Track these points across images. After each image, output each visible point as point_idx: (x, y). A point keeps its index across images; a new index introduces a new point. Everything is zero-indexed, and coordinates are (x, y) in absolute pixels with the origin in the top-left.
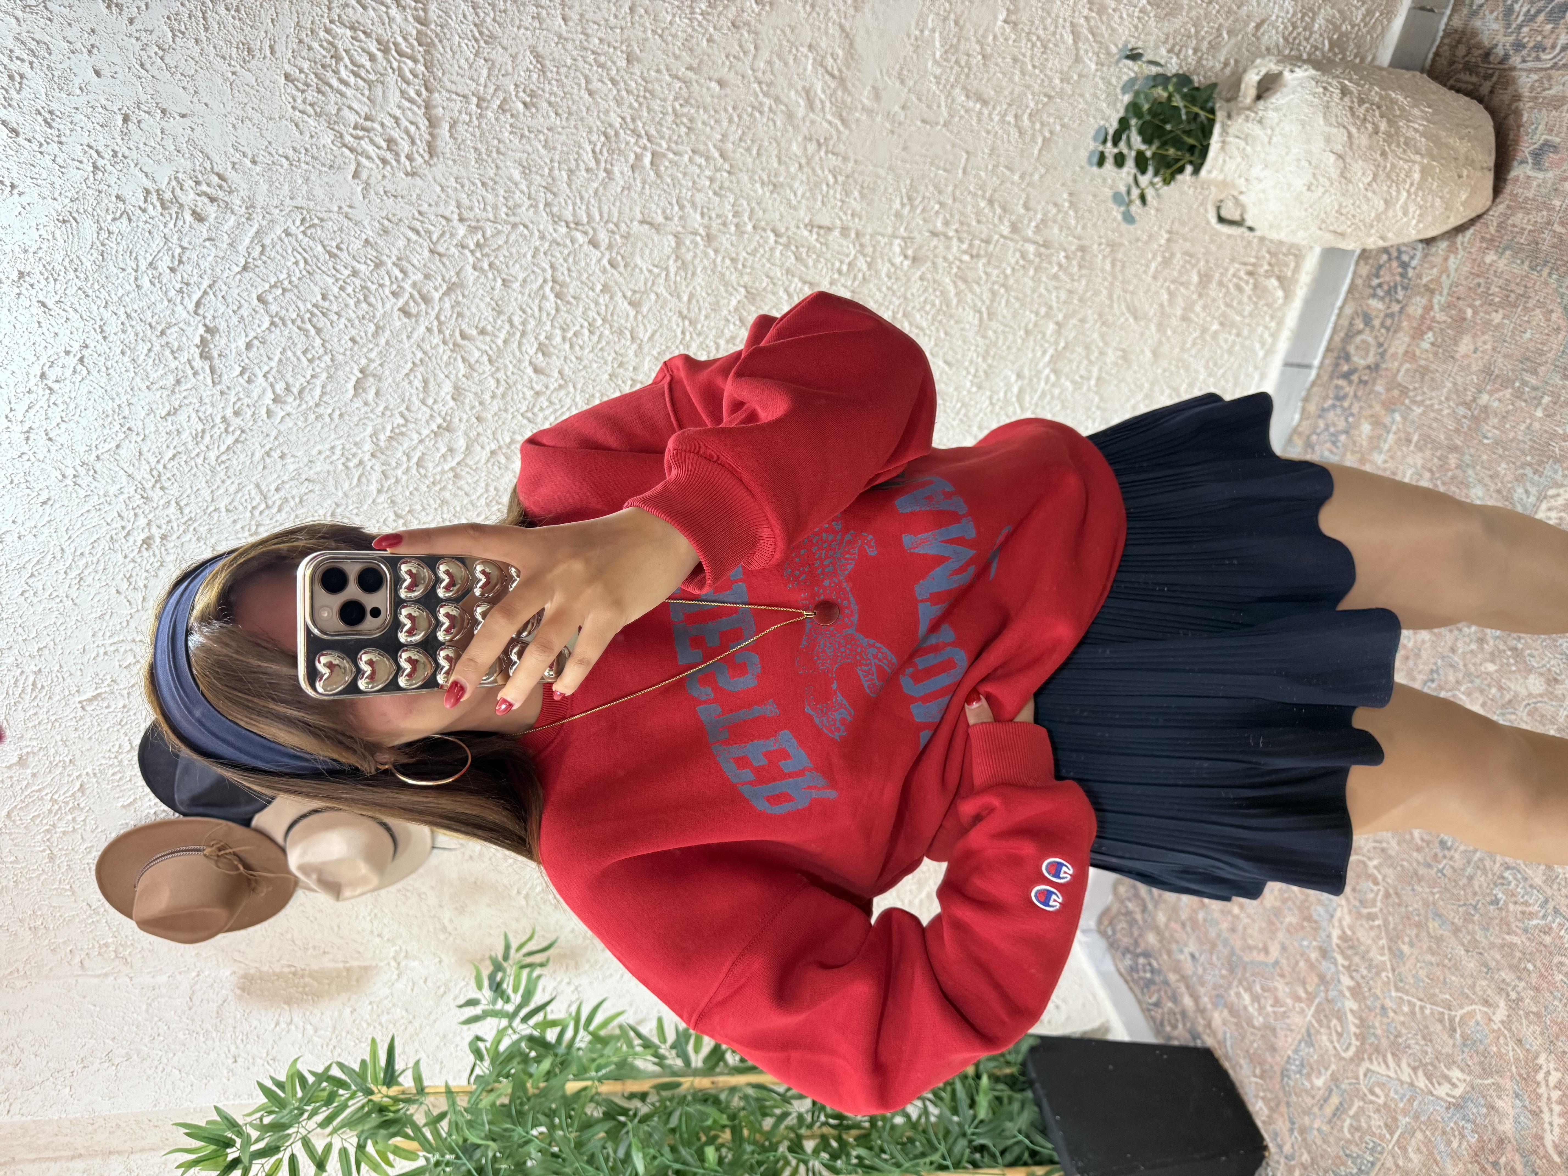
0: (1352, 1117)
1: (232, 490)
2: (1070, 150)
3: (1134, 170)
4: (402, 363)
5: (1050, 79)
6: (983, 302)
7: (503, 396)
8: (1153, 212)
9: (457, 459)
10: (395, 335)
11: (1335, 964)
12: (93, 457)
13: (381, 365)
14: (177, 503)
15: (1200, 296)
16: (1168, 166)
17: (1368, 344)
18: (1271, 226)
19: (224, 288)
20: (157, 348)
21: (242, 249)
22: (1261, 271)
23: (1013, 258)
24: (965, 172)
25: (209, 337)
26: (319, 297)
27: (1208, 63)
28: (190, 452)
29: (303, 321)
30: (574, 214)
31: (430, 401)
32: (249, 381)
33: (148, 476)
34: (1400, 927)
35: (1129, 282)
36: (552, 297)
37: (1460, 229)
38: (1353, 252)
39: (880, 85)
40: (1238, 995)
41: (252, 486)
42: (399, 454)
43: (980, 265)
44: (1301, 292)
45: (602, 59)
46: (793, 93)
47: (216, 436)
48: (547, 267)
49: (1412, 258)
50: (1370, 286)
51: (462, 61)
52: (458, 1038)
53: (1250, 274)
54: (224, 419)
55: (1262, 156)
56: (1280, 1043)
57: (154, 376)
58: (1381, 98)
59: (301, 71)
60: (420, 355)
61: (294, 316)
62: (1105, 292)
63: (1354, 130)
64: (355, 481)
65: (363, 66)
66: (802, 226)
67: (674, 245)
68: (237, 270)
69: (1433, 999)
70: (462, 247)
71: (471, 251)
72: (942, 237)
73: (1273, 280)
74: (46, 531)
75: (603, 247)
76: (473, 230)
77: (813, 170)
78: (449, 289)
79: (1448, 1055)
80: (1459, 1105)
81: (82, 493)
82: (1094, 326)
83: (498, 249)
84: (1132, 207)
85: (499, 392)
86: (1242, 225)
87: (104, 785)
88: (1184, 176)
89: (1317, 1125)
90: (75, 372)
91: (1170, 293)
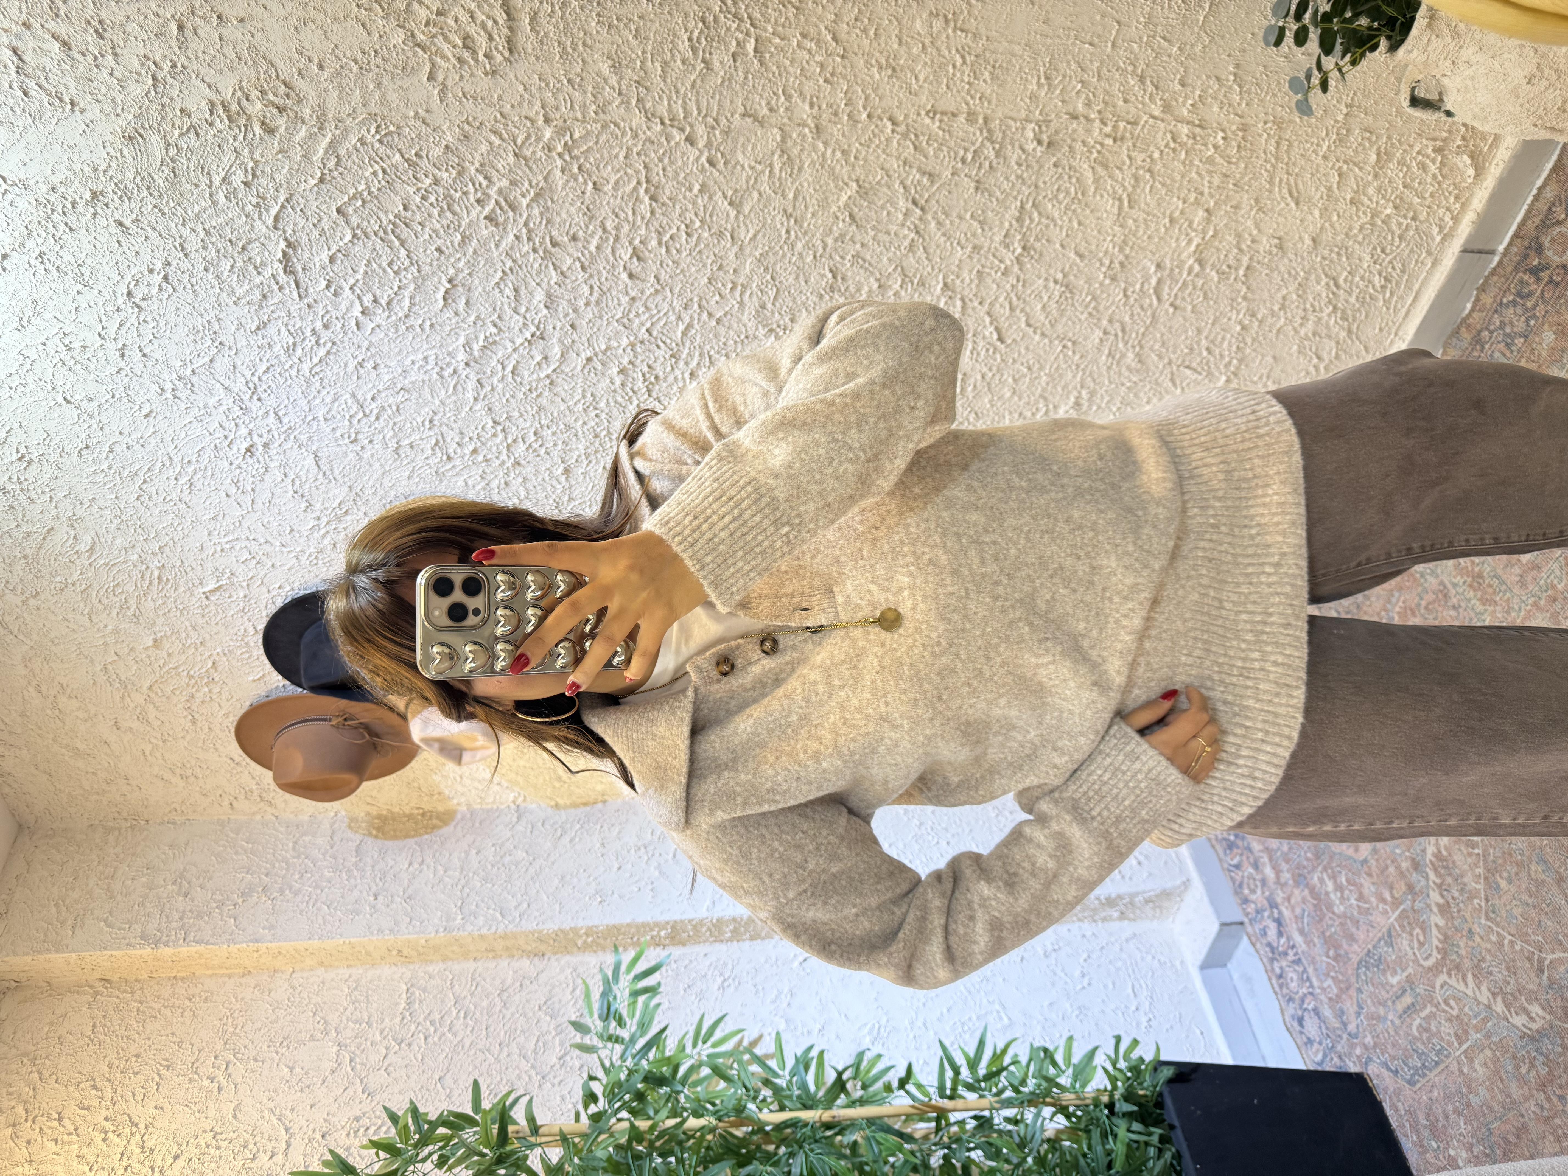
0: (1423, 1019)
1: (328, 400)
3: (1317, 50)
4: (491, 271)
6: (1125, 189)
7: (598, 302)
8: (1335, 95)
9: (553, 367)
10: (483, 243)
11: (1427, 880)
12: (189, 371)
13: (470, 275)
14: (276, 414)
15: (1376, 176)
16: (1360, 43)
19: (302, 201)
20: (240, 264)
21: (316, 158)
22: (1453, 147)
23: (1161, 139)
24: (1114, 44)
25: (291, 252)
26: (401, 208)
28: (283, 365)
29: (385, 232)
30: (670, 110)
31: (523, 310)
32: (336, 294)
33: (245, 389)
34: (1500, 861)
35: (1294, 164)
36: (647, 199)
40: (1321, 880)
41: (348, 396)
42: (494, 363)
43: (1124, 148)
44: (1495, 171)
47: (307, 349)
48: (641, 168)
53: (1438, 150)
54: (314, 332)
56: (1360, 935)
57: (239, 291)
60: (509, 263)
61: (376, 228)
62: (1265, 174)
64: (451, 390)
66: (923, 113)
67: (779, 138)
68: (313, 182)
69: (1524, 938)
70: (550, 150)
71: (560, 155)
72: (1082, 119)
73: (1465, 157)
74: (153, 441)
75: (701, 144)
76: (560, 132)
77: (938, 50)
78: (537, 195)
79: (1531, 991)
80: (1535, 1038)
81: (183, 406)
82: (1249, 213)
83: (588, 151)
84: (1311, 94)
85: (593, 299)
86: (1439, 108)
87: (234, 662)
88: (1377, 53)
89: (1390, 1017)
90: (160, 290)
91: (1340, 175)
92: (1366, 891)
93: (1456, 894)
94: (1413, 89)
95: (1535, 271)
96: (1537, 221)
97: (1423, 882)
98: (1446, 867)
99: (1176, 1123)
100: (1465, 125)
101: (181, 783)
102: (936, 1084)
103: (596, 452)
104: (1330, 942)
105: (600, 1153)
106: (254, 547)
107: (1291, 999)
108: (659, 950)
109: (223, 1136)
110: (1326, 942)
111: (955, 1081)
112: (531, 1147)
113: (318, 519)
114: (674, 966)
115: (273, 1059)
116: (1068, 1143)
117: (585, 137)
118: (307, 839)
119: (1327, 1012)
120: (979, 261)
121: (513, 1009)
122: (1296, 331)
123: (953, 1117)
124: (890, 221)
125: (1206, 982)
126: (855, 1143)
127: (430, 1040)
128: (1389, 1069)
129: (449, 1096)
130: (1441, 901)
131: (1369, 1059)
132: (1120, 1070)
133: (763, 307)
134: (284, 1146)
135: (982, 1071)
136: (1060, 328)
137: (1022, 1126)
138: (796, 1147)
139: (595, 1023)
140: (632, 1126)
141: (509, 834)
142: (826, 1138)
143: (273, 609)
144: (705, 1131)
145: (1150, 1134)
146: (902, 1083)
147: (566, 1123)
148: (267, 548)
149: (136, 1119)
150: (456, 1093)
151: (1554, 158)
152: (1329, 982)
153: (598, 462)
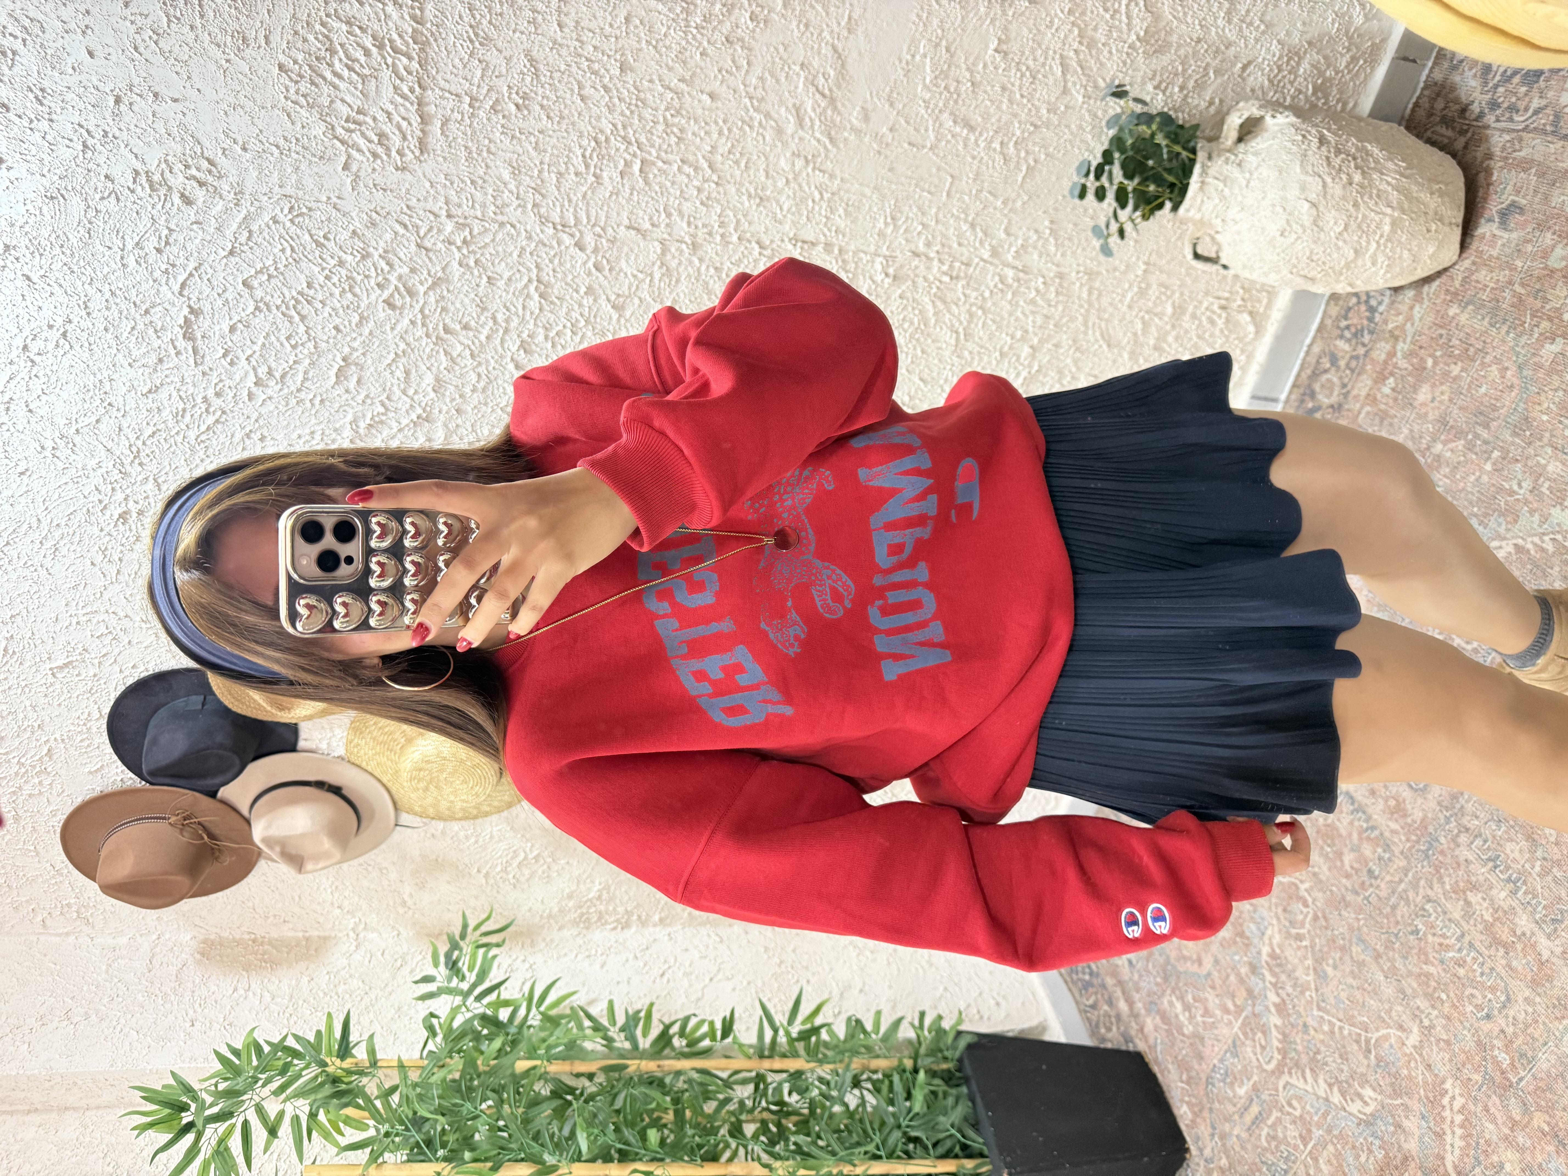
0: (1270, 1127)
2: (1054, 178)
3: (1115, 204)
4: (384, 353)
5: (1038, 109)
6: (961, 323)
7: (484, 390)
8: (1132, 243)
10: (379, 325)
11: (1264, 981)
12: (73, 430)
13: (364, 354)
14: (155, 479)
15: (1173, 327)
16: (1148, 202)
17: (1333, 384)
18: (1244, 267)
19: (210, 271)
20: (141, 327)
21: (229, 233)
22: (1234, 305)
23: (991, 281)
24: (948, 195)
25: (193, 318)
26: (305, 285)
27: (1193, 101)
28: (170, 430)
29: (287, 308)
30: (562, 217)
31: (411, 392)
32: (232, 363)
33: (127, 453)
34: (1325, 949)
35: (1105, 311)
36: (536, 296)
37: (1427, 280)
38: (1323, 295)
39: (870, 107)
40: (1171, 1004)
43: (960, 286)
44: (1272, 328)
45: (596, 66)
46: (783, 109)
47: (196, 416)
48: (533, 267)
49: (1380, 303)
50: (1338, 327)
51: (457, 61)
52: (413, 1011)
53: (1223, 308)
54: (205, 399)
55: (1240, 198)
56: (1207, 1052)
57: (136, 353)
58: (1357, 149)
59: (295, 62)
60: (402, 346)
61: (279, 302)
62: (1080, 318)
63: (1329, 180)
65: (358, 61)
67: (659, 251)
68: (224, 254)
69: (1351, 1021)
70: (449, 243)
71: (458, 248)
72: (923, 257)
73: (1245, 315)
74: (23, 500)
75: (589, 250)
76: (460, 227)
77: (800, 186)
78: (435, 284)
79: (1362, 1074)
80: (1370, 1122)
81: (60, 465)
83: (484, 246)
84: (1111, 242)
85: (480, 386)
86: (1217, 263)
87: (72, 750)
88: (1163, 212)
89: (1236, 1132)
90: (57, 346)
91: (1144, 323)
92: (1210, 1005)
93: (1290, 990)
94: (1195, 245)
97: (1261, 985)
98: (1280, 965)
100: (1239, 279)
104: (1181, 1064)
106: (111, 618)
110: (1177, 1066)
117: (483, 234)
130: (1277, 1000)
148: (126, 623)
152: (1185, 1108)
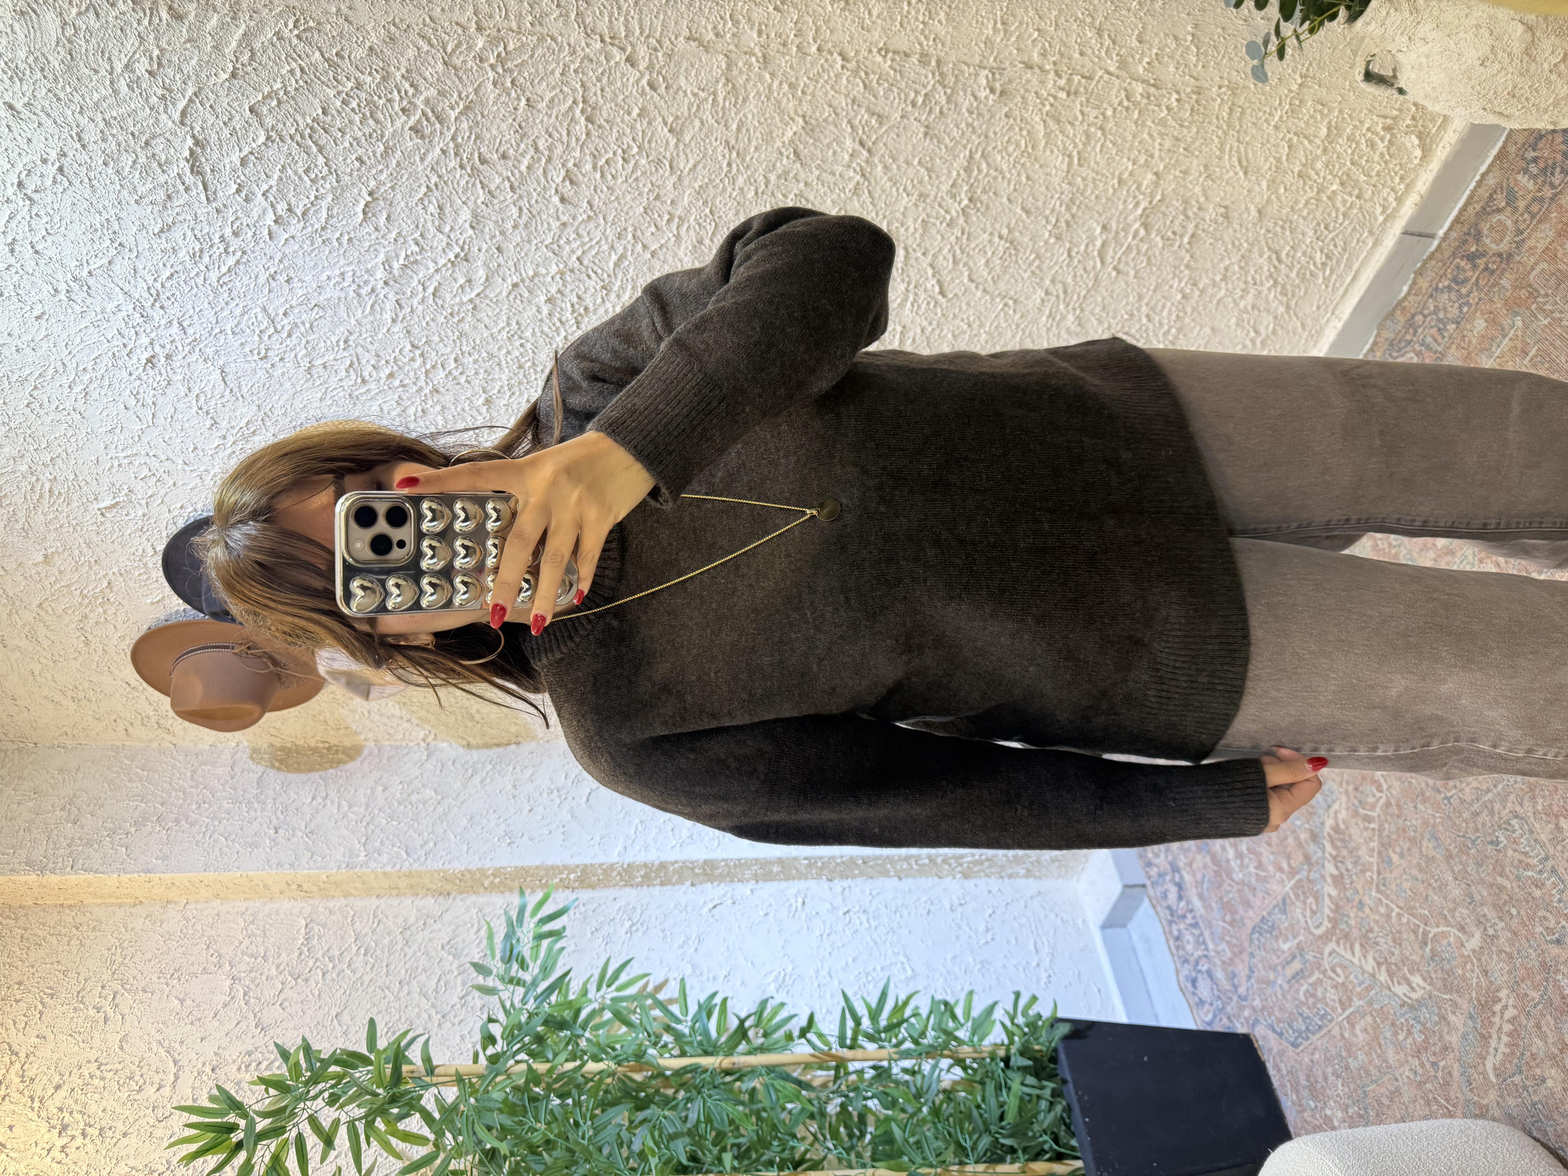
0: (1310, 985)
1: (237, 312)
3: (1276, 15)
4: (415, 186)
6: (1076, 146)
7: (526, 225)
8: (1291, 63)
9: (476, 291)
10: (407, 155)
11: (1324, 851)
12: (85, 272)
13: (392, 188)
14: (180, 324)
15: (1325, 150)
16: (1319, 11)
17: (1505, 228)
18: (1427, 98)
19: (212, 96)
20: (142, 160)
21: (228, 51)
22: (1402, 126)
23: (1115, 96)
25: (199, 150)
26: (320, 111)
28: (189, 272)
29: (302, 137)
30: (611, 27)
31: (447, 229)
32: (247, 200)
33: (146, 295)
34: (1394, 837)
35: (1246, 133)
36: (583, 120)
38: (1512, 129)
41: (258, 310)
42: (415, 283)
43: (1077, 103)
44: (1441, 153)
47: (215, 256)
48: (578, 86)
50: (1523, 158)
53: (1388, 129)
54: (222, 239)
56: (1256, 902)
57: (142, 190)
60: (434, 179)
61: (293, 131)
62: (1216, 141)
64: (368, 309)
66: (875, 50)
67: (724, 66)
68: (225, 76)
69: (1411, 910)
70: (481, 60)
71: (491, 66)
72: (1037, 70)
73: (1413, 137)
74: (44, 344)
75: (642, 66)
76: (493, 42)
78: (467, 108)
79: (1413, 962)
80: (1414, 1007)
81: (78, 309)
82: (1197, 180)
83: (522, 64)
84: (1267, 61)
85: (521, 222)
86: (1392, 85)
87: (131, 583)
88: (1335, 22)
89: (1279, 982)
90: (55, 182)
91: (1290, 147)
92: (1264, 860)
93: (1350, 866)
94: (1368, 63)
95: (1471, 258)
96: (1478, 207)
97: (1320, 854)
98: (1343, 840)
99: (1069, 1078)
100: (1416, 105)
101: (73, 706)
102: (836, 1033)
103: (520, 383)
104: (1227, 907)
105: (497, 1095)
106: (154, 463)
107: (1186, 961)
108: (567, 892)
109: (109, 1067)
110: (1223, 907)
111: (856, 1032)
112: (426, 1087)
113: (224, 438)
114: (582, 909)
115: (162, 991)
116: (963, 1094)
117: (519, 49)
118: (206, 768)
119: (1219, 974)
120: (924, 209)
121: (415, 948)
122: (1236, 304)
123: (852, 1066)
124: (835, 161)
125: (1106, 941)
126: (754, 1090)
127: (328, 976)
128: (1274, 1031)
129: (345, 1033)
130: (1335, 872)
131: (1257, 1021)
132: (1018, 1026)
133: (701, 242)
134: (172, 1078)
135: (883, 1022)
136: (1002, 285)
137: (919, 1078)
138: (694, 1092)
139: (497, 965)
140: (530, 1067)
141: (418, 772)
142: (724, 1084)
143: (174, 530)
144: (604, 1075)
145: (1042, 1088)
146: (803, 1033)
147: (463, 1063)
148: (168, 465)
149: (16, 1048)
150: (353, 1030)
151: (1500, 144)
152: (1224, 946)
153: (521, 394)
